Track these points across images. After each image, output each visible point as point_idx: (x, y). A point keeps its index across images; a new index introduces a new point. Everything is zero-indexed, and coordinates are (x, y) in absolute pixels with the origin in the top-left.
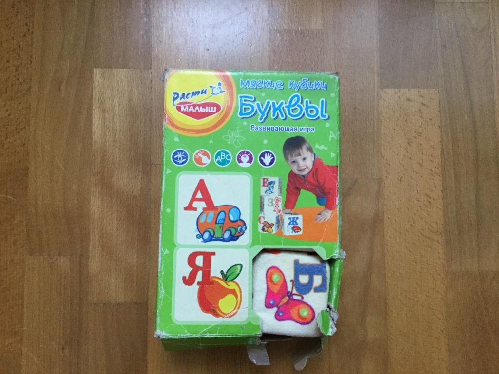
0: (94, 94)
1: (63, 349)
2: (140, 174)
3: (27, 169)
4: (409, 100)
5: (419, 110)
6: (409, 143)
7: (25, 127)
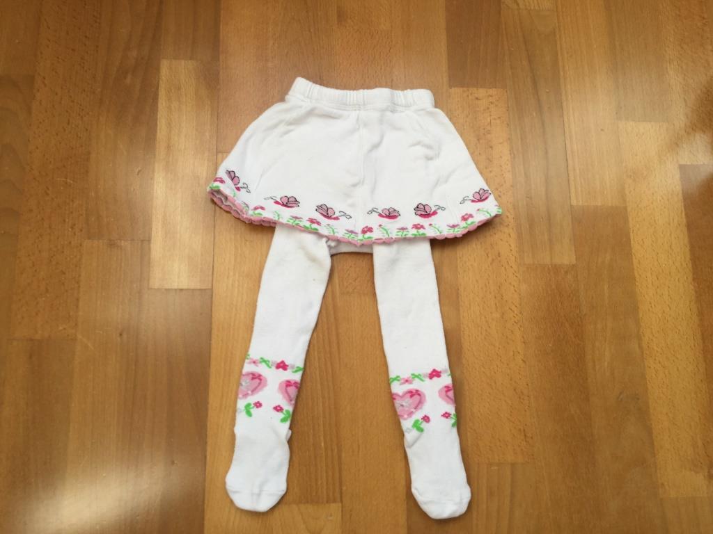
0: (161, 82)
1: (121, 335)
2: (206, 162)
3: (89, 153)
4: (477, 99)
5: (488, 108)
6: (478, 140)
7: (88, 114)
